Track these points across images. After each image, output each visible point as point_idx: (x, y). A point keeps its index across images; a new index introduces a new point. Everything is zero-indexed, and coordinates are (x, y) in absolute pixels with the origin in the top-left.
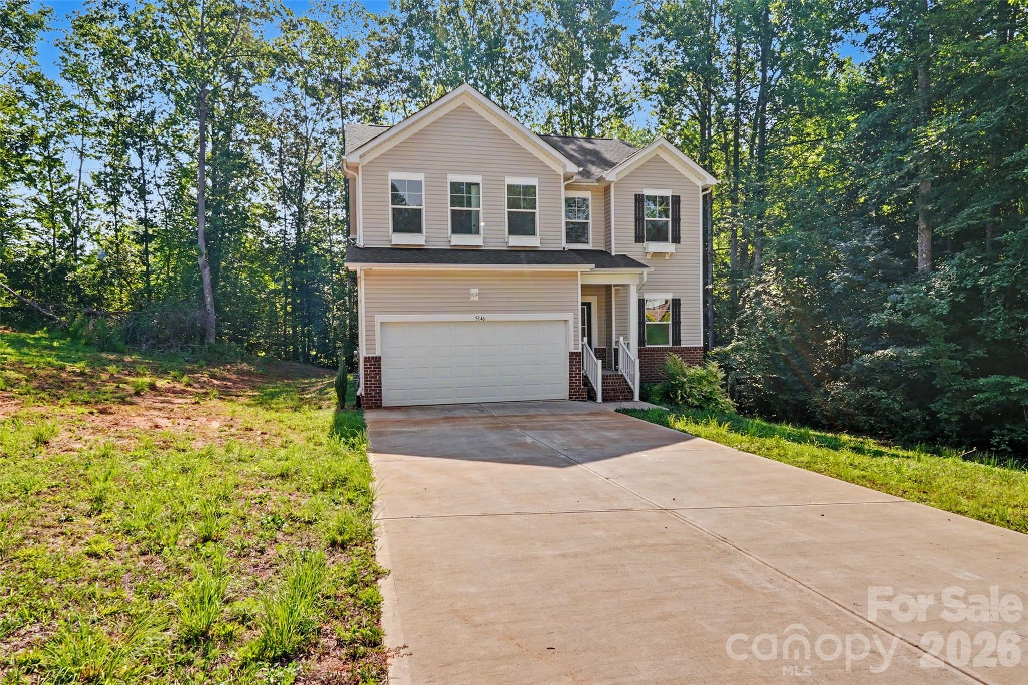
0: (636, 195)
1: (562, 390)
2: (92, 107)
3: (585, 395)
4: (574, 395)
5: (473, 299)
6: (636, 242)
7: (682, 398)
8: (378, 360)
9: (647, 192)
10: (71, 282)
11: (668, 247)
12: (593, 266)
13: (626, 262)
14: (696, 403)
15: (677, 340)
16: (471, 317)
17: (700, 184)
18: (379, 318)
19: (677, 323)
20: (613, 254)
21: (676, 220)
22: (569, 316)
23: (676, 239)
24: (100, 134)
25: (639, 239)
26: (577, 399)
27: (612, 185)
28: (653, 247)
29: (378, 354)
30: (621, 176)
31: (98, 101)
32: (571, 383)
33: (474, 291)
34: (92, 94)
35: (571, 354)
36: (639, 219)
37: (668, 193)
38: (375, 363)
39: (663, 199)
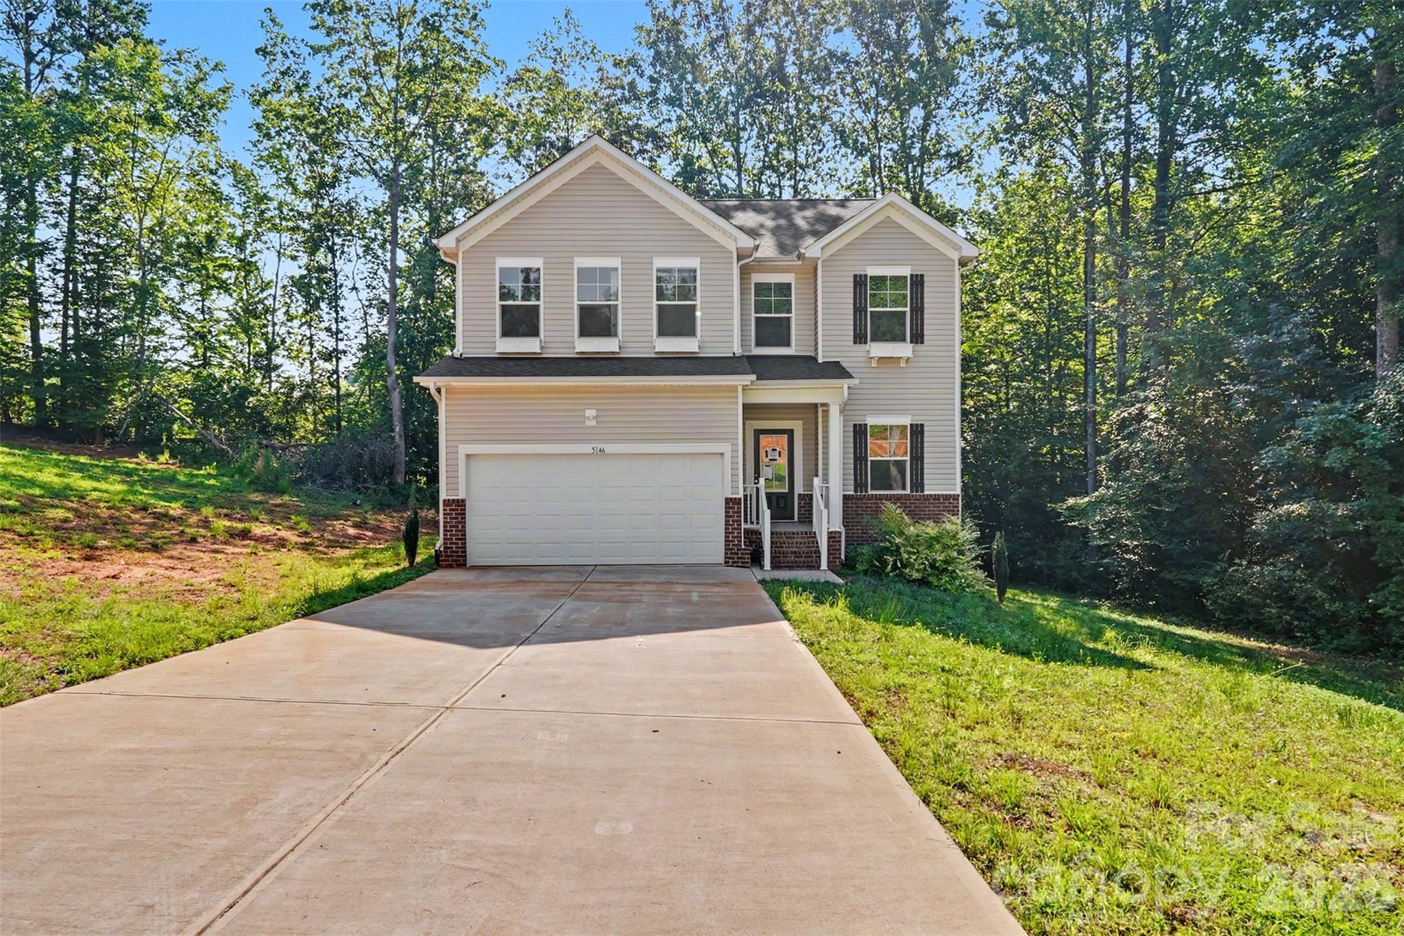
0: (855, 276)
1: (715, 551)
2: (290, 198)
3: (747, 558)
4: (733, 558)
5: (588, 423)
6: (855, 343)
7: (895, 567)
8: (461, 504)
9: (872, 271)
10: (252, 408)
11: (904, 350)
12: (754, 377)
13: (836, 370)
14: (916, 575)
15: (918, 484)
16: (587, 448)
17: (955, 257)
18: (464, 449)
19: (918, 457)
20: (820, 360)
21: (918, 310)
22: (725, 448)
23: (918, 338)
24: (294, 229)
25: (859, 338)
26: (735, 564)
27: (820, 263)
28: (879, 349)
29: (461, 495)
30: (830, 251)
31: (295, 190)
32: (727, 541)
33: (590, 413)
34: (289, 182)
35: (728, 501)
36: (859, 310)
37: (905, 271)
38: (458, 507)
39: (898, 281)
